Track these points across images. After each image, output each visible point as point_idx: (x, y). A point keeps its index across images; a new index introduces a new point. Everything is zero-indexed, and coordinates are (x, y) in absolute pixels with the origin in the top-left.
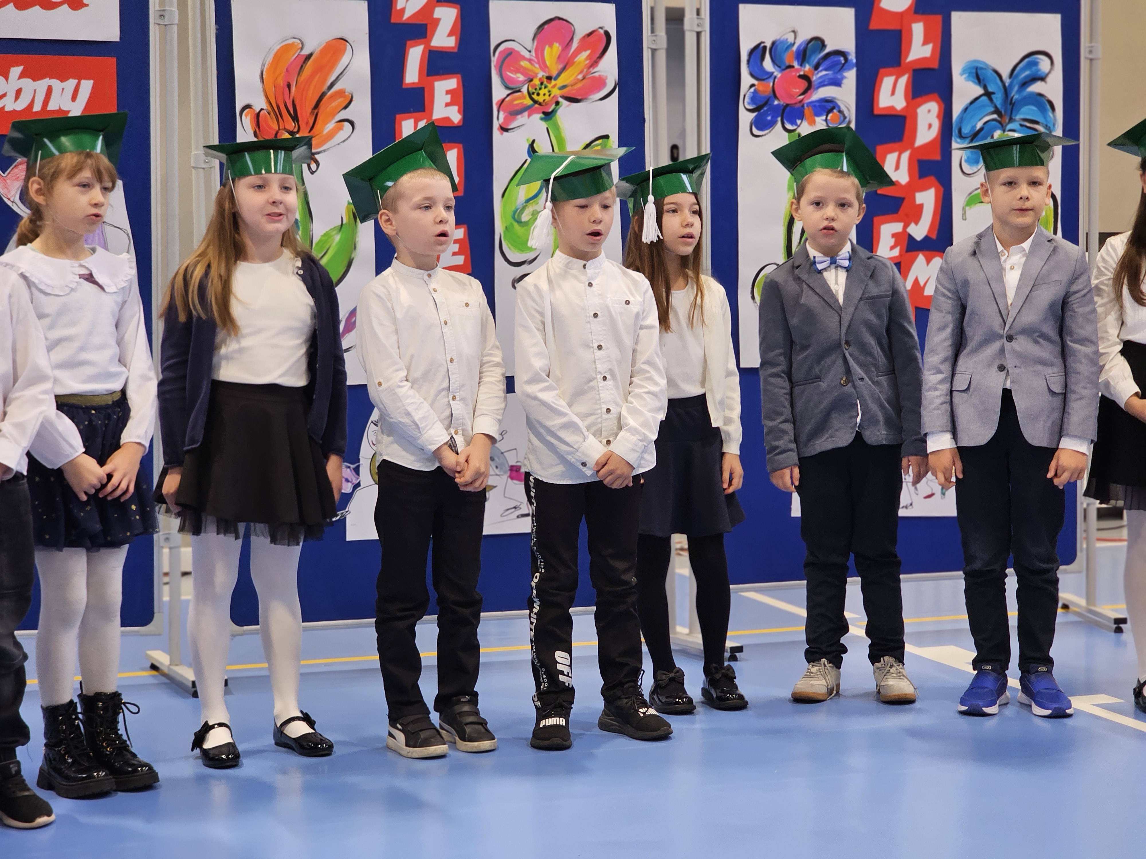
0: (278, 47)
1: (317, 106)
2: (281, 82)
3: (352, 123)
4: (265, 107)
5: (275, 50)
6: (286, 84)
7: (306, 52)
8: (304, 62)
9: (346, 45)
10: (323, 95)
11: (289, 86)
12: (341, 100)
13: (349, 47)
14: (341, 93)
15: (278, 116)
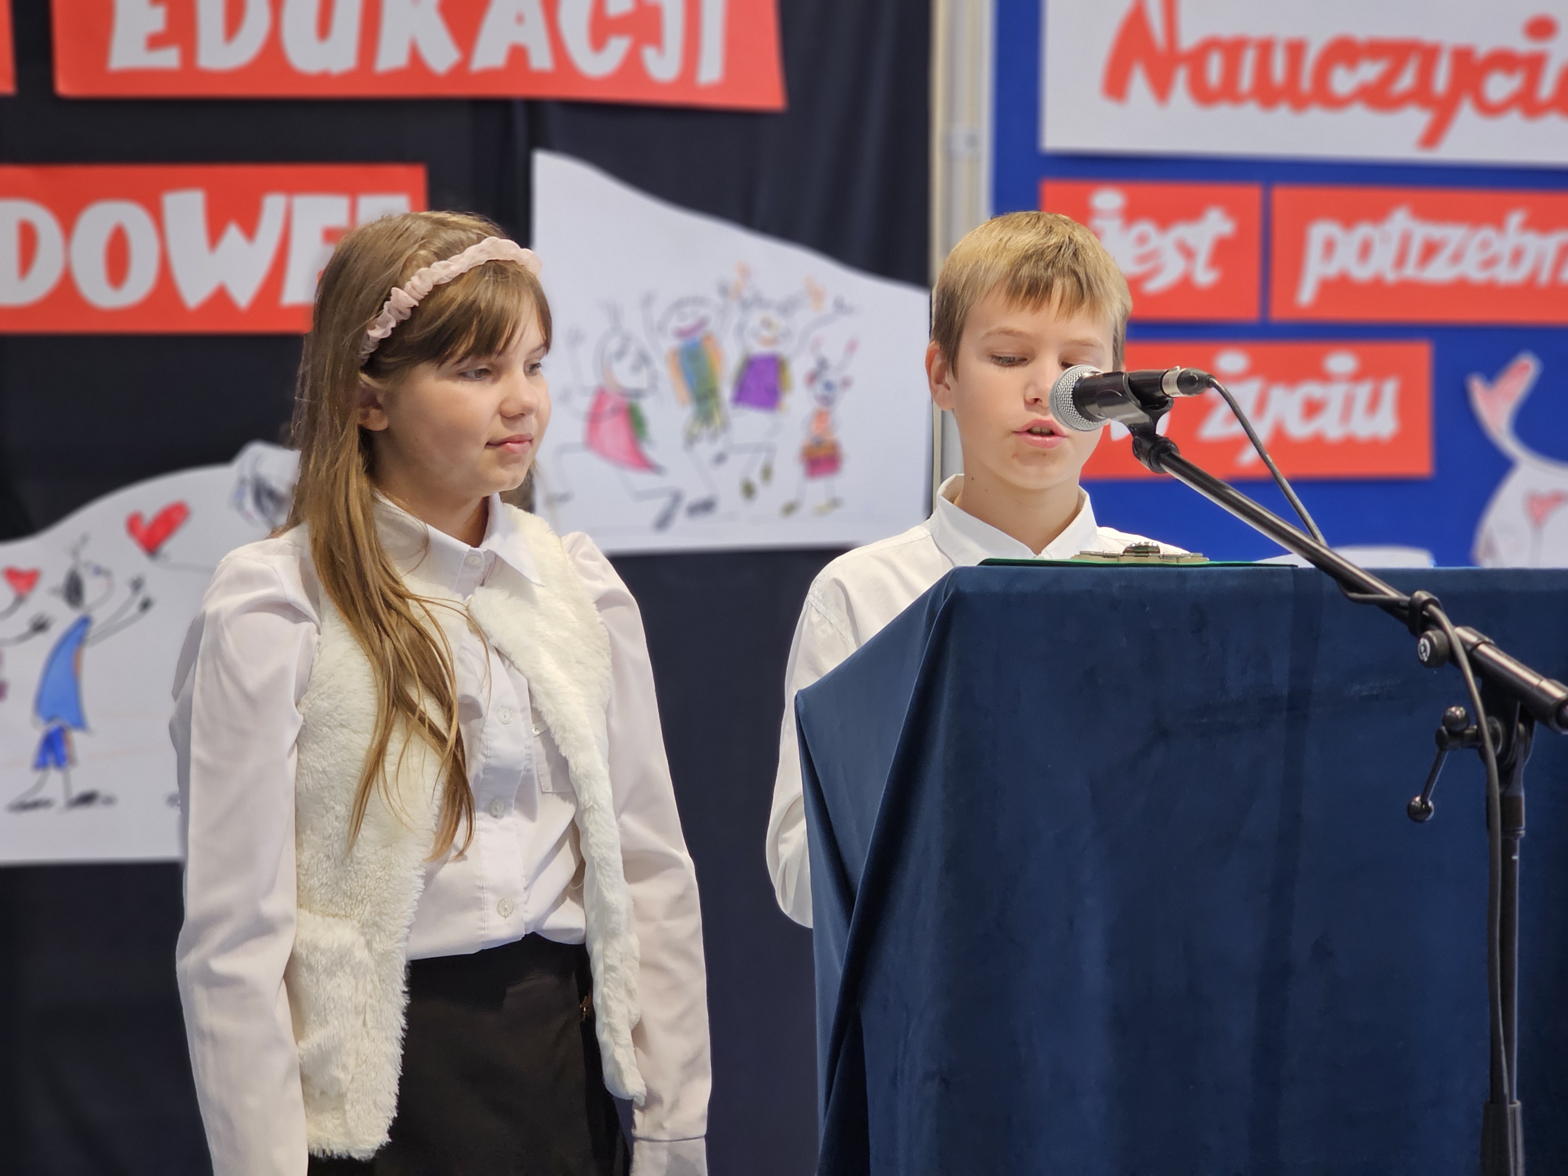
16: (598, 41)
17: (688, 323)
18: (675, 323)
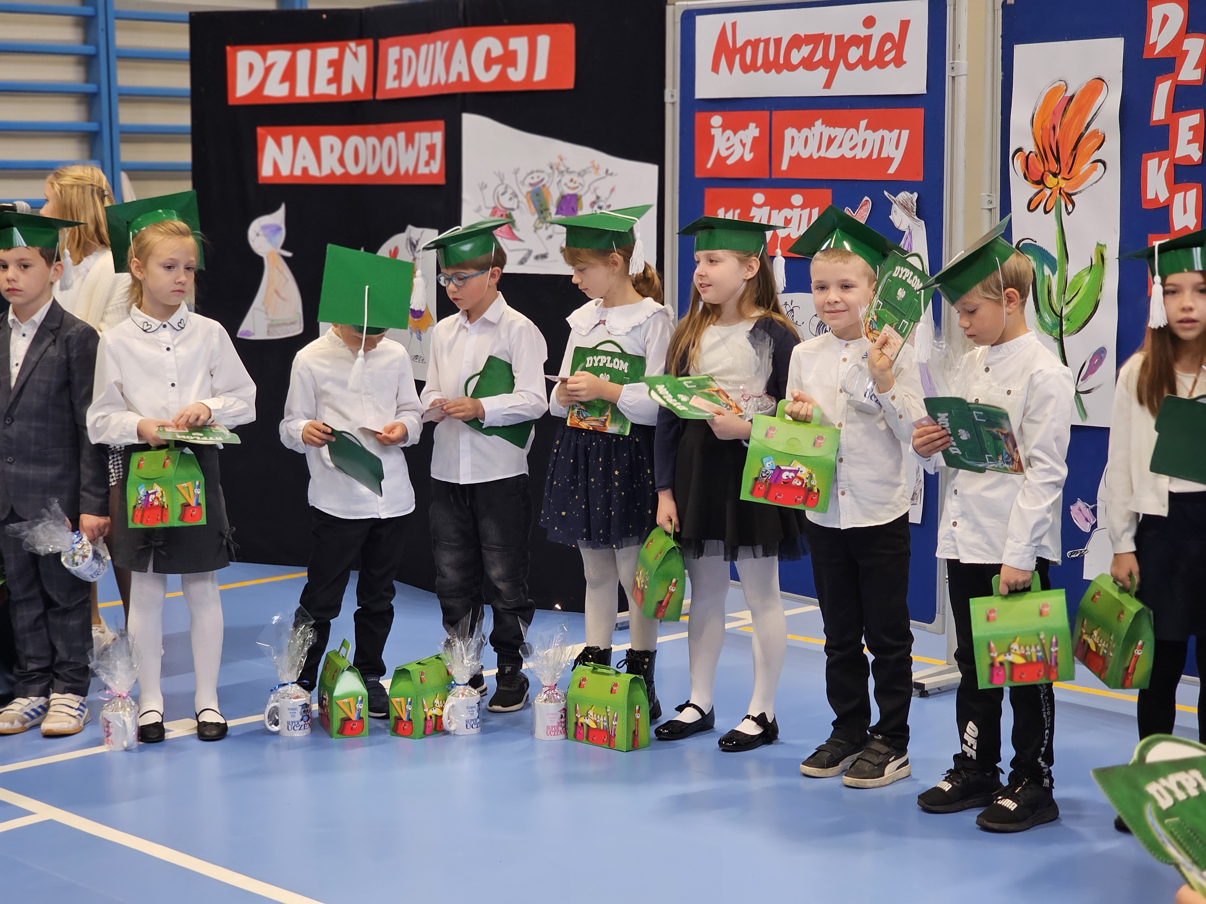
0: (1047, 91)
1: (1075, 148)
2: (1049, 125)
3: (1104, 163)
4: (1033, 150)
5: (1045, 94)
6: (1052, 126)
7: (1069, 94)
8: (1067, 104)
9: (1102, 85)
10: (1082, 135)
11: (1054, 128)
12: (1096, 140)
13: (1105, 87)
14: (1095, 133)
15: (1044, 158)
16: (487, 68)
17: (536, 180)
18: (529, 180)
